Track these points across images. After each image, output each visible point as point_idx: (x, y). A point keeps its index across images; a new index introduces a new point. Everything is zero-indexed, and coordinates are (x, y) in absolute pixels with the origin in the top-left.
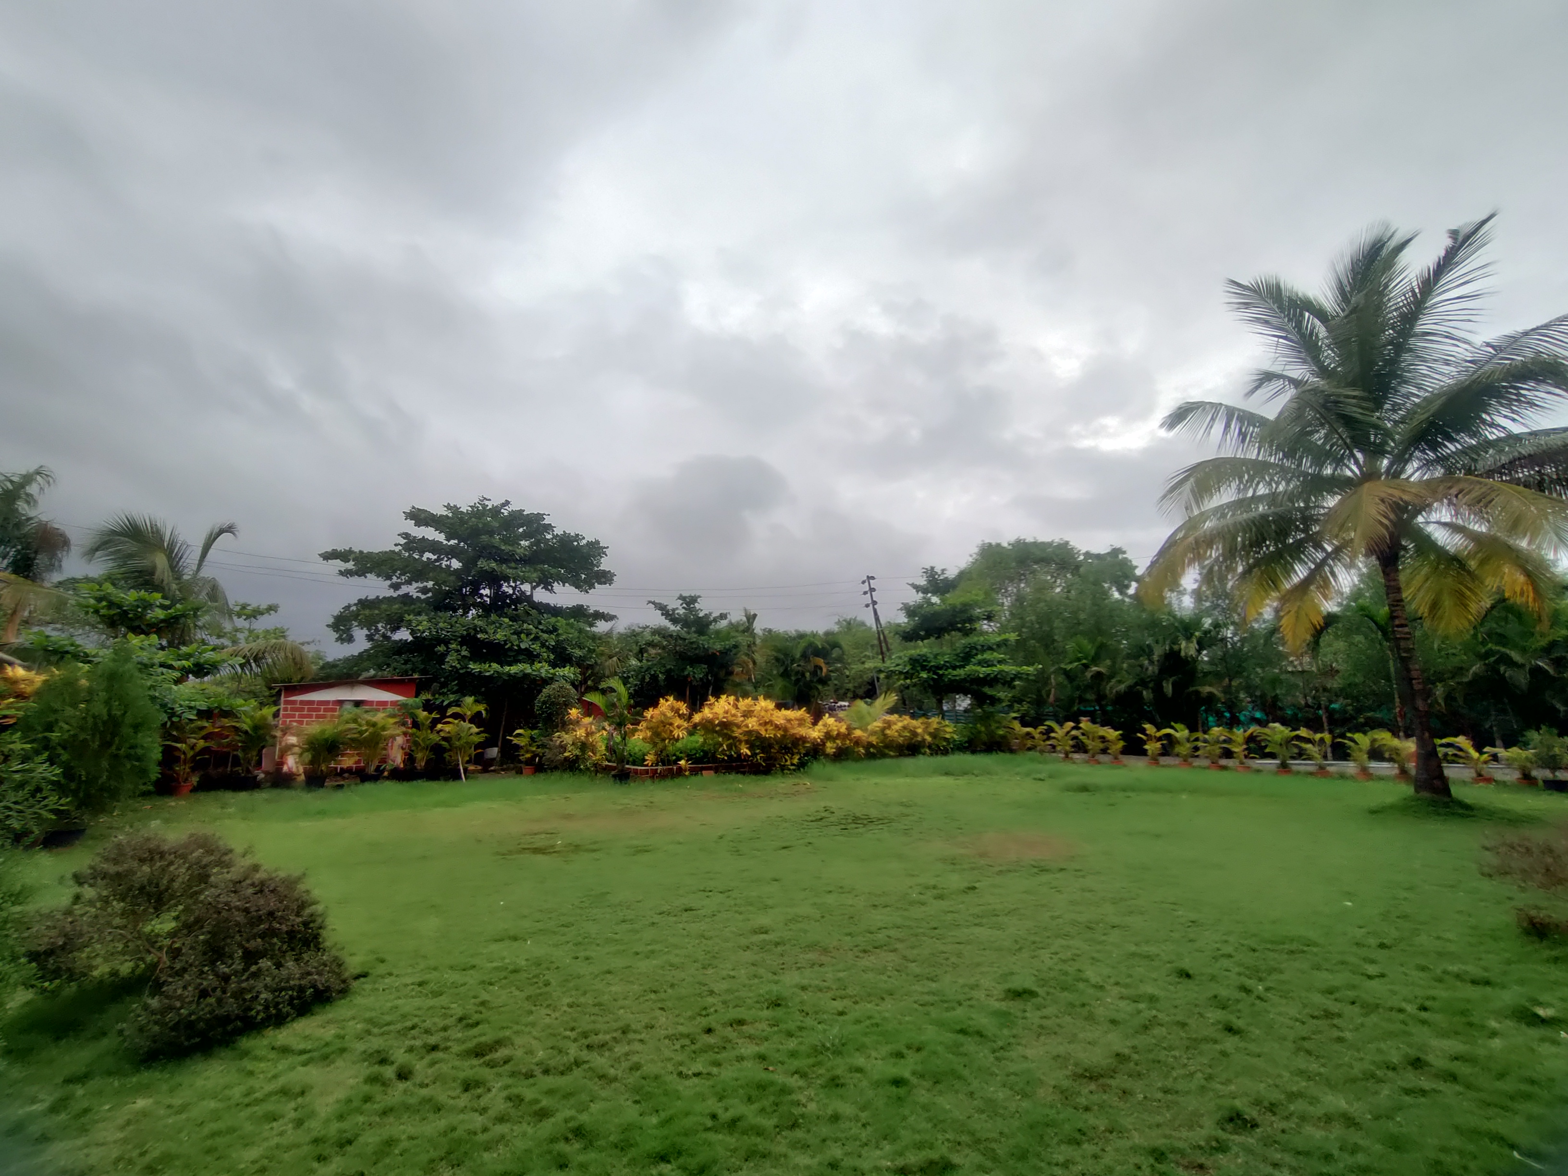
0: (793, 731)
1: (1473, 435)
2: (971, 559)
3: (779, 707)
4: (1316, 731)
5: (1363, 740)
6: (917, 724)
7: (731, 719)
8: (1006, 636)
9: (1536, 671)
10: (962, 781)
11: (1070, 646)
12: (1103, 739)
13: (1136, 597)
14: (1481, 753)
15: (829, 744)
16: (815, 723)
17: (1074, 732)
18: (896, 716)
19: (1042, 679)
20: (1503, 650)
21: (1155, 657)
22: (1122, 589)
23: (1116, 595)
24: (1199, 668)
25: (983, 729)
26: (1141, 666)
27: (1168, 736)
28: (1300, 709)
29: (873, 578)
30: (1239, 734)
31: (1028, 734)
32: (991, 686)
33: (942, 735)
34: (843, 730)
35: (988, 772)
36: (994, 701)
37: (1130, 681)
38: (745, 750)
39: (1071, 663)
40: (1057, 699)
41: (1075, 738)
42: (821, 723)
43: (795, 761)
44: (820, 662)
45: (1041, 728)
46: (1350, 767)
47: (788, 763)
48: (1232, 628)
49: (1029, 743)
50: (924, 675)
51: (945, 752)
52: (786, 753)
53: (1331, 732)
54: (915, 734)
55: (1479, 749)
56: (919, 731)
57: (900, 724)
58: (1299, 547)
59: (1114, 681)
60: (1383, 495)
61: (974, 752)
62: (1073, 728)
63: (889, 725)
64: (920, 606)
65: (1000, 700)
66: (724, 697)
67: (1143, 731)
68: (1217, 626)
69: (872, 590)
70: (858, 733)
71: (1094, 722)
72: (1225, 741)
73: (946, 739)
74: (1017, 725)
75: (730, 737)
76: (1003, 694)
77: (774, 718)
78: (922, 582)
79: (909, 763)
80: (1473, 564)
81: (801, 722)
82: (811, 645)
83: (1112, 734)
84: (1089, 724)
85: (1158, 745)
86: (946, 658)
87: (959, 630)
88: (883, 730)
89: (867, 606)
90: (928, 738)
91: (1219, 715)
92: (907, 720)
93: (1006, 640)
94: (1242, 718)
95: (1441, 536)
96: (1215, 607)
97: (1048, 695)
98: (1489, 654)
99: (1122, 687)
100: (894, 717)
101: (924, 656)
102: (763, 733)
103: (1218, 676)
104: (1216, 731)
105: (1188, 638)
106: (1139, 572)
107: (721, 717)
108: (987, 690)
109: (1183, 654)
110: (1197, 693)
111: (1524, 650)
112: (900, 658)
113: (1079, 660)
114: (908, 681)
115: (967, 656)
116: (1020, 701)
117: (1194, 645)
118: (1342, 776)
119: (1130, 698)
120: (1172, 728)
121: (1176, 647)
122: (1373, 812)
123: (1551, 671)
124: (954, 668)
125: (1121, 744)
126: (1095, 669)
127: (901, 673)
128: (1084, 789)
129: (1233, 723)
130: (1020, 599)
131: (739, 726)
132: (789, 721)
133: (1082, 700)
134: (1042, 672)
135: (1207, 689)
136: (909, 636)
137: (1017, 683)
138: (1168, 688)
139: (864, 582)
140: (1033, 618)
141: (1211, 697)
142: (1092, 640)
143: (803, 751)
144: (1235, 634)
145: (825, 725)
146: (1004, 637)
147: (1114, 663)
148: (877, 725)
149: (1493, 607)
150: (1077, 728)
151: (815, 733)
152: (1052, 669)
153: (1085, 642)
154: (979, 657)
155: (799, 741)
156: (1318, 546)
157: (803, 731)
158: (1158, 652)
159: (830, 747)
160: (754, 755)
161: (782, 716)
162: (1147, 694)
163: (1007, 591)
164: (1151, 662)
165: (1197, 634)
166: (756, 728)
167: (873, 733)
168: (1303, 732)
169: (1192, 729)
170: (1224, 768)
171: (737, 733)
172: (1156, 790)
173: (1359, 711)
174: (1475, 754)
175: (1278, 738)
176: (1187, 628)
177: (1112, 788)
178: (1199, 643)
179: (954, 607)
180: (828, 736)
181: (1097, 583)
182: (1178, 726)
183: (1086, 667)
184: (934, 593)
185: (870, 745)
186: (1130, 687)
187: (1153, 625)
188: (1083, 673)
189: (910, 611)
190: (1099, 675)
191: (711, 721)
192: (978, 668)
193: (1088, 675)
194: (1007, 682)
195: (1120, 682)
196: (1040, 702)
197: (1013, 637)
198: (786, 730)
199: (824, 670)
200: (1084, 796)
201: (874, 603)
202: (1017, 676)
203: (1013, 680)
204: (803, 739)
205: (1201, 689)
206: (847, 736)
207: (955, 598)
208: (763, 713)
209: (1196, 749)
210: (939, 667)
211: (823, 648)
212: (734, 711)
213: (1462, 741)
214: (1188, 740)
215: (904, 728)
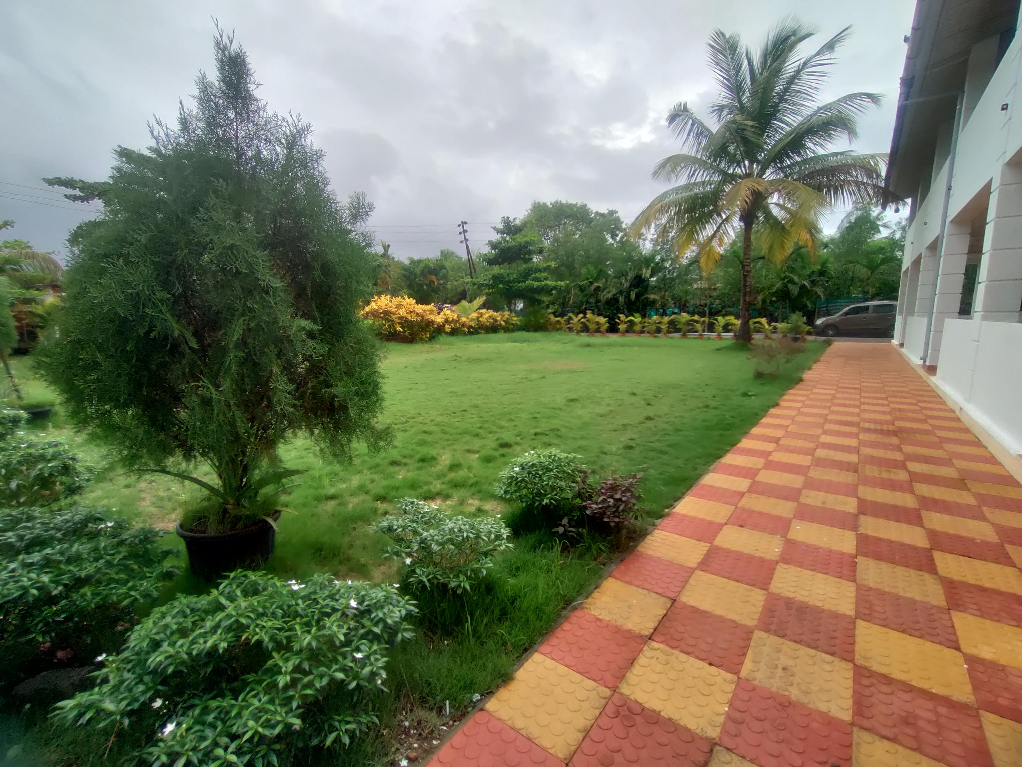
0: (426, 317)
1: (799, 154)
2: (527, 213)
3: (417, 303)
4: (702, 317)
5: (721, 320)
6: (498, 316)
7: (389, 309)
8: (550, 263)
9: (803, 286)
10: (524, 344)
11: (584, 271)
12: (598, 323)
13: (621, 241)
14: (769, 325)
15: (447, 326)
16: (439, 313)
17: (583, 320)
18: (485, 310)
19: (567, 290)
20: (791, 275)
21: (629, 278)
22: (614, 236)
23: (611, 240)
24: (650, 284)
25: (533, 319)
26: (621, 283)
27: (631, 321)
28: (697, 307)
29: (466, 223)
30: (666, 319)
31: (558, 321)
32: (539, 294)
33: (510, 321)
34: (455, 317)
35: (536, 341)
36: (540, 302)
37: (614, 291)
38: (399, 329)
39: (583, 281)
40: (574, 302)
41: (583, 323)
42: (442, 313)
43: (428, 335)
44: (434, 278)
45: (566, 318)
46: (713, 335)
47: (424, 336)
48: (670, 262)
49: (558, 326)
50: (501, 286)
51: (513, 331)
52: (422, 331)
53: (710, 318)
54: (496, 320)
55: (769, 324)
56: (499, 319)
57: (487, 315)
58: (710, 214)
59: (606, 291)
60: (750, 186)
61: (528, 331)
62: (582, 318)
63: (482, 315)
64: (500, 243)
65: (543, 302)
66: (383, 296)
67: (619, 318)
68: (663, 260)
69: (465, 231)
70: (464, 319)
71: (593, 313)
72: (658, 323)
73: (513, 324)
74: (552, 317)
75: (390, 321)
76: (546, 299)
77: (416, 309)
78: (500, 226)
79: (492, 336)
80: (787, 227)
81: (431, 312)
82: (427, 266)
83: (602, 320)
84: (591, 315)
85: (625, 326)
86: (515, 276)
87: (522, 259)
88: (478, 318)
89: (462, 242)
90: (503, 323)
91: (657, 310)
92: (491, 312)
93: (549, 266)
94: (668, 312)
95: (775, 211)
96: (662, 248)
97: (569, 301)
98: (786, 277)
99: (610, 296)
100: (483, 311)
101: (502, 274)
102: (410, 318)
103: (660, 290)
104: (655, 318)
105: (647, 267)
106: (624, 226)
107: (383, 308)
108: (537, 297)
109: (643, 277)
110: (647, 298)
111: (800, 276)
112: (486, 275)
113: (588, 279)
114: (490, 291)
115: (526, 275)
116: (553, 304)
117: (649, 272)
118: (709, 339)
119: (612, 302)
120: (633, 316)
121: (640, 272)
122: (718, 350)
123: (808, 287)
124: (519, 282)
125: (607, 325)
126: (596, 284)
127: (487, 285)
128: (588, 345)
129: (664, 314)
130: (556, 240)
131: (394, 314)
132: (425, 311)
133: (587, 302)
134: (567, 285)
135: (652, 297)
136: (492, 262)
137: (554, 292)
138: (633, 296)
139: (459, 226)
140: (563, 253)
141: (654, 301)
142: (596, 267)
143: (432, 329)
144: (671, 265)
145: (445, 315)
146: (548, 264)
147: (607, 281)
148: (474, 315)
149: (793, 253)
150: (584, 317)
151: (439, 319)
152: (572, 285)
153: (592, 268)
154: (533, 276)
155: (430, 323)
156: (719, 215)
157: (432, 317)
158: (631, 275)
159: (448, 328)
160: (404, 332)
161: (420, 308)
162: (621, 299)
163: (547, 236)
164: (626, 280)
165: (652, 265)
166: (405, 315)
167: (472, 320)
168: (696, 317)
169: (644, 316)
170: (655, 337)
171: (394, 318)
172: (622, 345)
173: (723, 307)
174: (767, 326)
175: (684, 320)
176: (647, 261)
177: (602, 345)
178: (652, 270)
179: (520, 244)
180: (447, 321)
181: (601, 232)
182: (637, 315)
183: (591, 283)
184: (508, 234)
185: (470, 327)
186: (614, 295)
187: (629, 258)
188: (589, 286)
189: (494, 246)
190: (598, 287)
191: (376, 311)
192: (533, 282)
193: (593, 288)
194: (547, 290)
195: (609, 292)
196: (564, 305)
197: (553, 264)
198: (423, 316)
199: (436, 283)
200: (588, 348)
201: (466, 240)
202: (554, 288)
203: (552, 290)
204: (433, 322)
205: (648, 296)
206: (457, 321)
207: (520, 239)
208: (408, 306)
209: (644, 327)
210: (510, 282)
211: (434, 269)
212: (391, 304)
213: (764, 320)
214: (640, 323)
215: (490, 317)
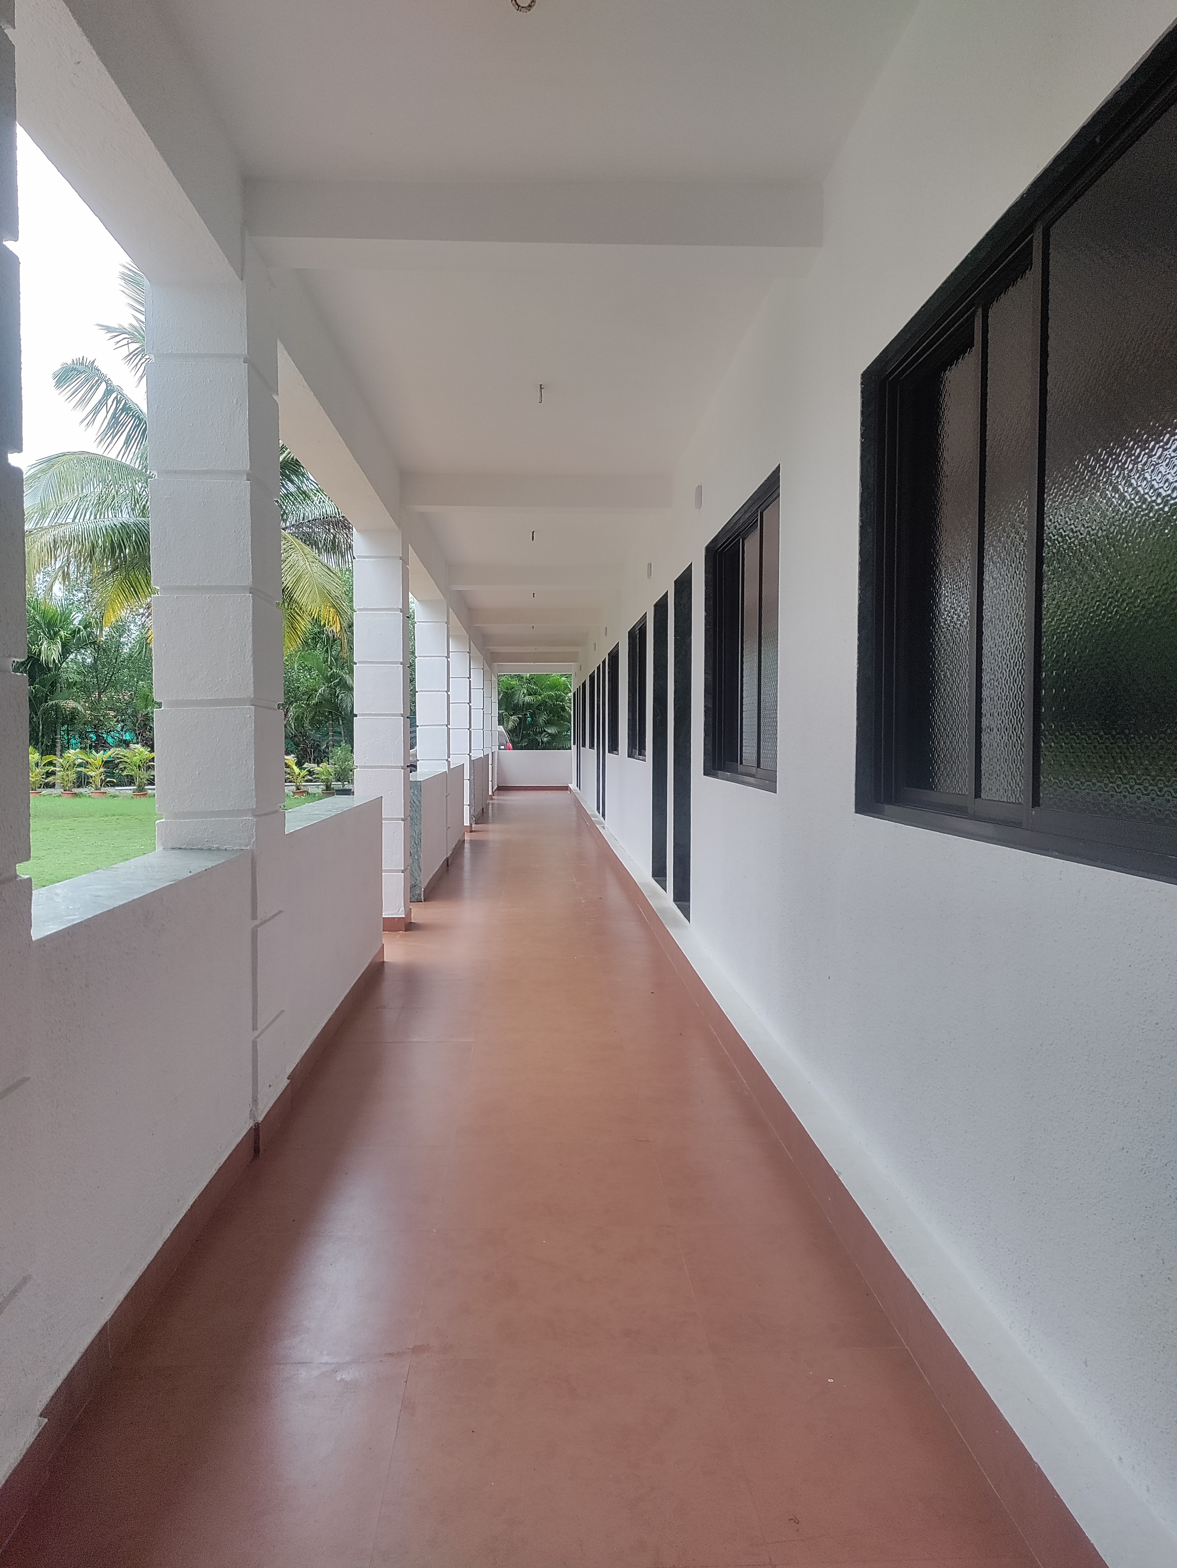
24: (64, 676)
30: (100, 756)
68: (89, 624)
72: (80, 765)
91: (83, 736)
94: (106, 741)
103: (85, 689)
104: (76, 753)
105: (52, 638)
109: (43, 657)
110: (57, 708)
117: (57, 648)
121: (35, 649)
135: (69, 704)
141: (74, 714)
165: (63, 632)
169: (47, 751)
170: (75, 795)
175: (137, 759)
176: (52, 624)
178: (64, 645)
205: (62, 703)
